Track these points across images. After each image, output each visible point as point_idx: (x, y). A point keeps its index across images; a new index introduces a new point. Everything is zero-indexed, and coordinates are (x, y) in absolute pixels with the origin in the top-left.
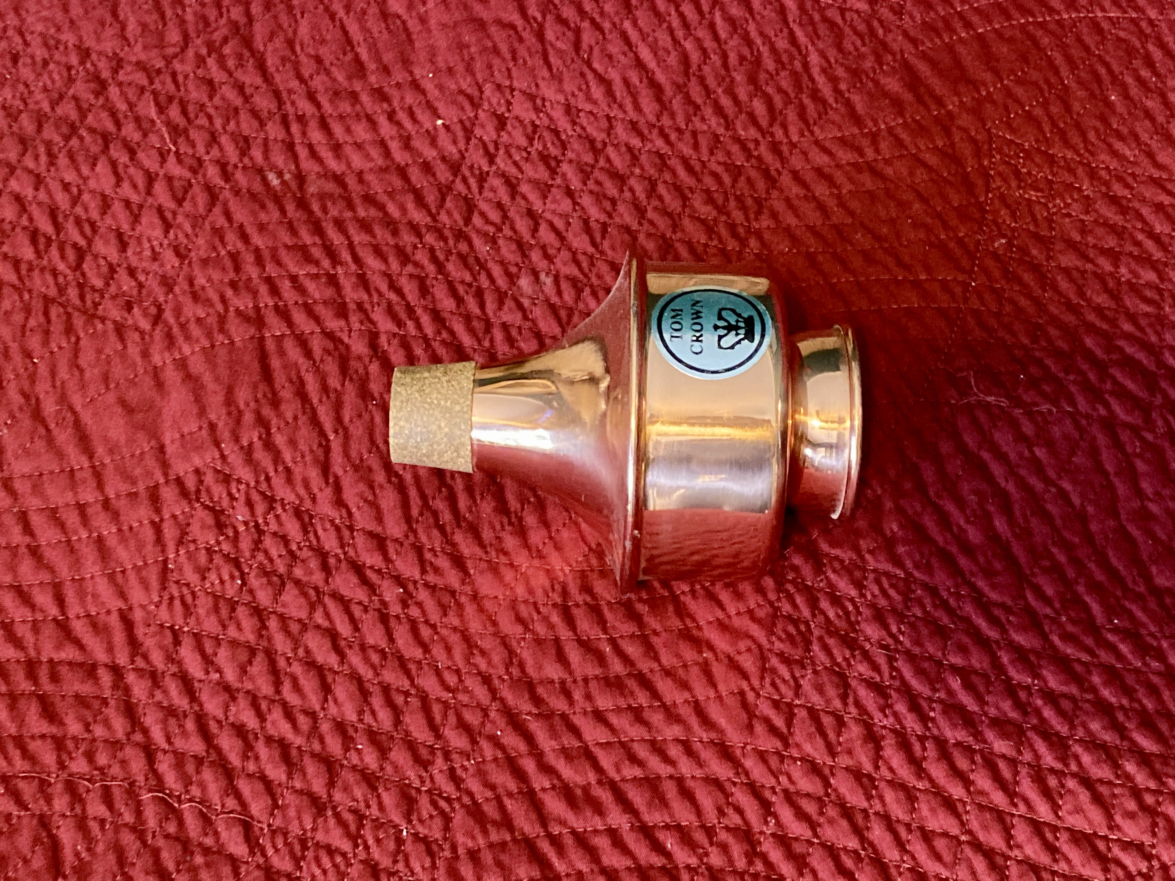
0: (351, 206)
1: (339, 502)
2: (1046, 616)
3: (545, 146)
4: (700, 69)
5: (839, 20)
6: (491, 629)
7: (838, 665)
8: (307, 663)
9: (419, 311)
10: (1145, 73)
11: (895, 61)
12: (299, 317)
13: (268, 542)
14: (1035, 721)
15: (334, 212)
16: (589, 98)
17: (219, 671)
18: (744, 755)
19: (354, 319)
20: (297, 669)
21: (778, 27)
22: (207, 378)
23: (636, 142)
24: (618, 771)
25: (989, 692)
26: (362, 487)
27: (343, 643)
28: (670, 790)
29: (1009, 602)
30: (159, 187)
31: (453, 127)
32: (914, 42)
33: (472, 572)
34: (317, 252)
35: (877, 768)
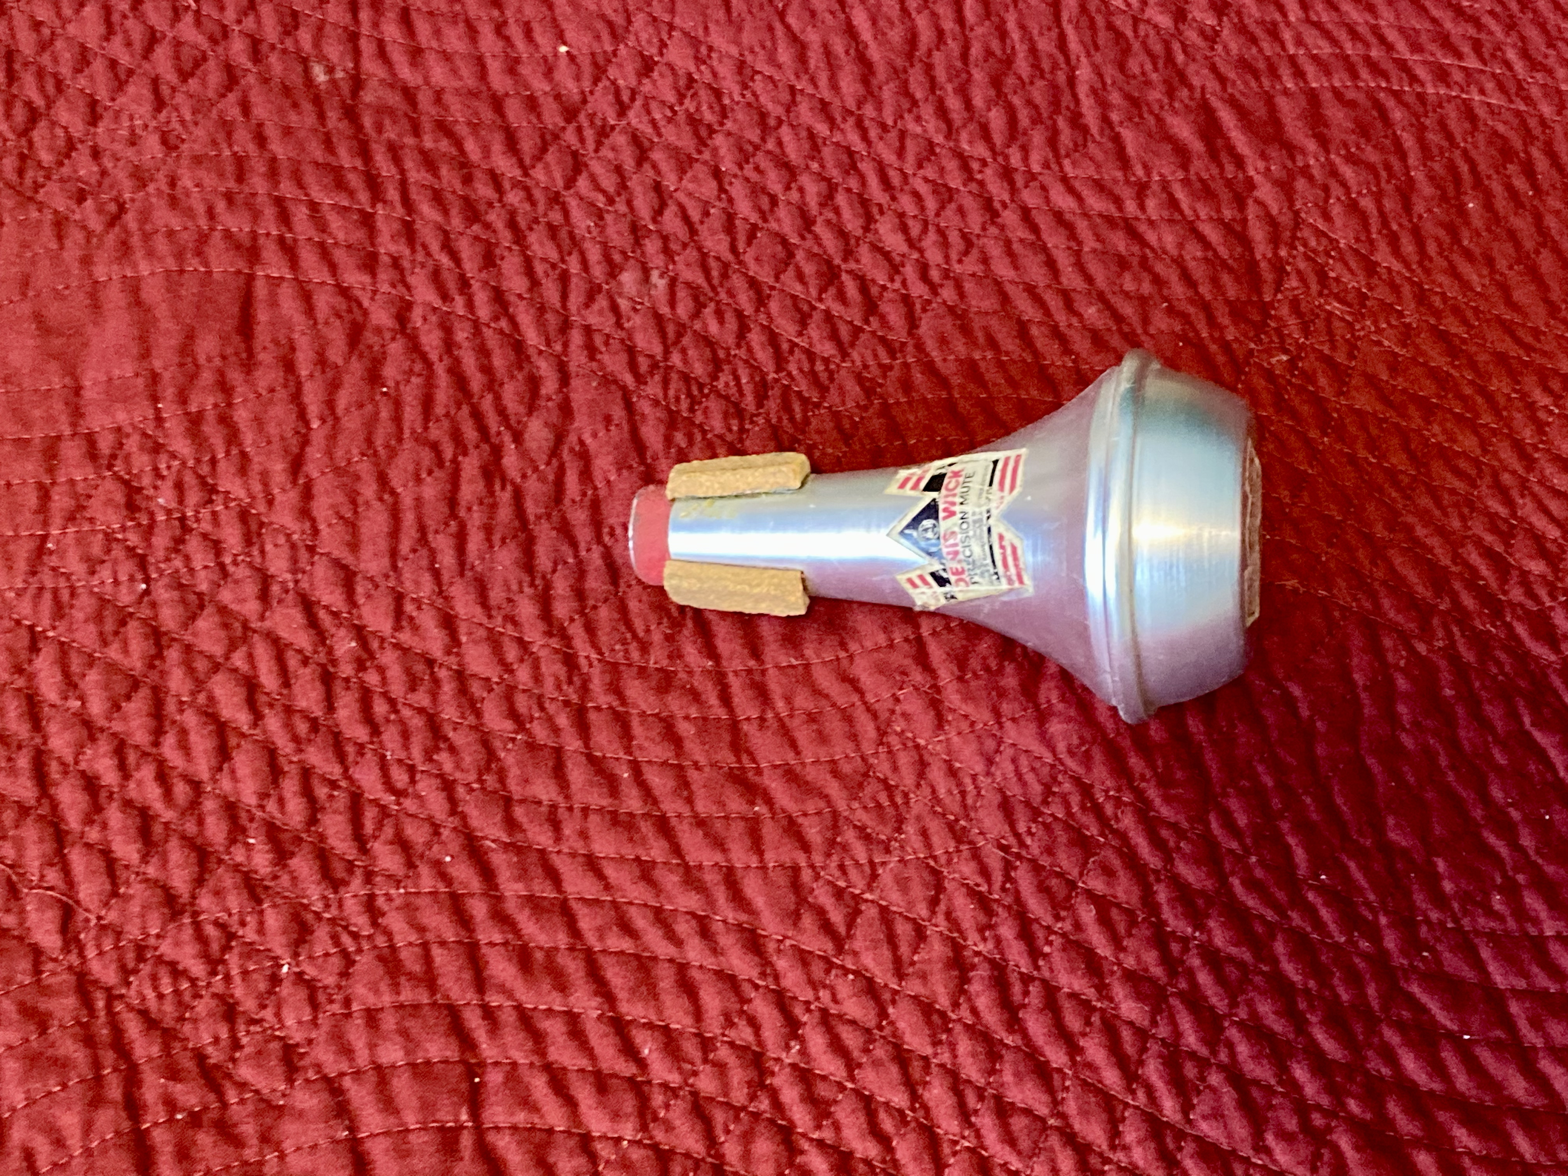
0: (416, 130)
1: (305, 513)
2: (1231, 851)
3: (698, 109)
4: (929, 54)
5: (1129, 33)
6: (471, 720)
7: (935, 858)
8: (206, 714)
9: (476, 286)
10: (1520, 184)
11: (1191, 98)
12: (308, 258)
13: (193, 545)
14: (1183, 985)
15: (391, 133)
16: (772, 60)
17: (82, 698)
18: (779, 951)
19: (385, 276)
20: (190, 719)
21: (1045, 22)
22: (162, 311)
23: (822, 129)
24: (601, 938)
25: (1130, 935)
26: (340, 498)
27: (263, 699)
28: (666, 979)
29: (1185, 825)
30: (162, 52)
31: (580, 59)
32: (1222, 79)
33: (464, 639)
34: (354, 180)
35: (956, 1005)
